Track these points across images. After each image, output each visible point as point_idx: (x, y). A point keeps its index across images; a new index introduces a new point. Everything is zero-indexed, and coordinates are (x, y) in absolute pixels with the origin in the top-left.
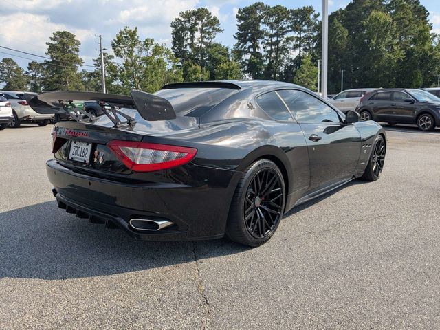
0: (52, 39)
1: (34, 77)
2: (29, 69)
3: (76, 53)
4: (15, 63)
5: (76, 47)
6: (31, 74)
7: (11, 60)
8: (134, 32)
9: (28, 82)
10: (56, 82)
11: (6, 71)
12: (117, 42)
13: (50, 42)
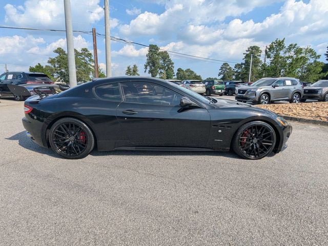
0: (247, 51)
1: (236, 72)
2: (235, 67)
3: (259, 57)
4: (228, 65)
5: (259, 54)
6: (235, 71)
7: (227, 63)
8: (283, 41)
9: (233, 75)
10: (245, 74)
11: (224, 69)
12: (269, 49)
13: (245, 52)
